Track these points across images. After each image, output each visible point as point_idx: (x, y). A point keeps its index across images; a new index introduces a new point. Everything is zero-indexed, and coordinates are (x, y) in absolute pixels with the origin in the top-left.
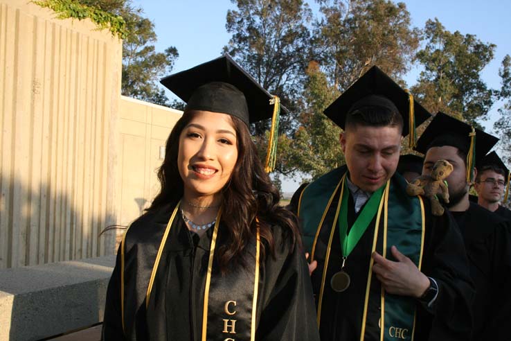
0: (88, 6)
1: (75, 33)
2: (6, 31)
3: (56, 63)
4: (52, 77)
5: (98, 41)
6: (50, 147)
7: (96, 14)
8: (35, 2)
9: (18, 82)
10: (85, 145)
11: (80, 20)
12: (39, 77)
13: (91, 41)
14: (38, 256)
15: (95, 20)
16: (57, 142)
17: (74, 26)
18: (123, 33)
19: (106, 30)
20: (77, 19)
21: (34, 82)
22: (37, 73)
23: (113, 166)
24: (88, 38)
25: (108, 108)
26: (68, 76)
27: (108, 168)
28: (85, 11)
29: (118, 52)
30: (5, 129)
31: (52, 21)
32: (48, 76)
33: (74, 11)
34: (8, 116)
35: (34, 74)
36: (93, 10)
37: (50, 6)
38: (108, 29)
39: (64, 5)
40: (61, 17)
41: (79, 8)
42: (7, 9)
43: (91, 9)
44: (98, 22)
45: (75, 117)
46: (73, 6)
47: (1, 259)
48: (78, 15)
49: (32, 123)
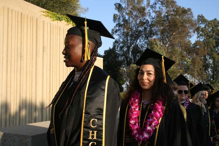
0: (63, 15)
1: (59, 27)
2: (33, 27)
3: (52, 39)
6: (50, 73)
7: (67, 19)
8: (43, 15)
9: (38, 48)
12: (45, 45)
14: (46, 118)
15: (66, 21)
16: (53, 72)
17: (58, 24)
20: (59, 21)
21: (44, 47)
22: (45, 43)
24: (64, 28)
26: (56, 44)
28: (62, 17)
30: (33, 66)
32: (49, 45)
33: (58, 18)
34: (34, 61)
35: (43, 44)
36: (65, 17)
37: (49, 16)
38: (71, 25)
39: (54, 15)
40: (53, 20)
41: (60, 16)
42: (33, 18)
44: (68, 22)
45: (59, 61)
46: (58, 16)
47: (32, 119)
48: (59, 19)
49: (43, 64)
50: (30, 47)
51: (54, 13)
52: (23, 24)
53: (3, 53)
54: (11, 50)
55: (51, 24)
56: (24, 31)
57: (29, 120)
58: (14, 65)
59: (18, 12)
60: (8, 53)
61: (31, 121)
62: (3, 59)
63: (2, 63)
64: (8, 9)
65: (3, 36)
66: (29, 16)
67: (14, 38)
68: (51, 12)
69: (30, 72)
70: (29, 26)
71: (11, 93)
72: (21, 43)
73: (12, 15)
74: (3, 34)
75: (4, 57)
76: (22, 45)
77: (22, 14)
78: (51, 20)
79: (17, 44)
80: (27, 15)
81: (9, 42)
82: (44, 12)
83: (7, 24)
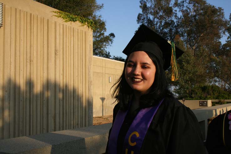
0: (77, 16)
1: (72, 28)
2: (43, 29)
3: (65, 41)
4: (63, 48)
5: (82, 31)
6: (63, 79)
7: (81, 19)
8: (55, 16)
9: (49, 51)
10: (78, 77)
11: (74, 22)
12: (58, 48)
13: (79, 31)
15: (81, 22)
16: (66, 76)
17: (72, 25)
18: (93, 27)
19: (86, 26)
20: (73, 22)
21: (56, 50)
22: (57, 46)
23: (90, 86)
24: (78, 30)
25: (87, 61)
26: (70, 47)
27: (88, 87)
28: (76, 18)
29: (91, 35)
30: (44, 71)
31: (62, 23)
32: (61, 47)
33: (72, 18)
34: (45, 66)
35: (55, 47)
37: (61, 17)
39: (67, 16)
40: (66, 21)
41: (74, 17)
42: (43, 19)
43: (79, 17)
45: (74, 65)
46: (71, 16)
47: (44, 129)
48: (73, 20)
49: (55, 68)
50: (41, 50)
51: (67, 13)
52: (32, 25)
53: (10, 58)
54: (20, 54)
55: (63, 25)
56: (34, 33)
57: (40, 129)
58: (23, 70)
59: (27, 12)
60: (16, 58)
61: (43, 130)
62: (10, 64)
63: (10, 68)
64: (16, 9)
65: (11, 39)
66: (38, 16)
67: (23, 41)
68: (63, 12)
69: (41, 77)
70: (39, 28)
71: (20, 100)
72: (31, 46)
73: (20, 15)
74: (11, 37)
75: (12, 61)
76: (32, 48)
77: (31, 14)
78: (64, 21)
79: (26, 48)
80: (36, 16)
81: (17, 45)
82: (55, 12)
83: (14, 25)
